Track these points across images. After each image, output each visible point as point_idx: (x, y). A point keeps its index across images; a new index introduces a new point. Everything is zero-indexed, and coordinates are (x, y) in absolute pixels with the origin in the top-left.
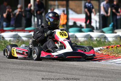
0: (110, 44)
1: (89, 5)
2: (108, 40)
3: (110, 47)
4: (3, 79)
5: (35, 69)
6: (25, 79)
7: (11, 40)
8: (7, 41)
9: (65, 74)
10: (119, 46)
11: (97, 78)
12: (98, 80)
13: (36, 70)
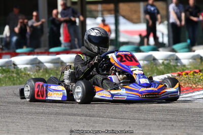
0: (185, 68)
1: (152, 9)
2: (181, 63)
3: (184, 73)
4: (14, 129)
5: (64, 112)
6: (47, 129)
7: (26, 67)
8: (20, 69)
9: (112, 118)
10: (197, 71)
11: (163, 123)
12: (164, 126)
13: (65, 114)
